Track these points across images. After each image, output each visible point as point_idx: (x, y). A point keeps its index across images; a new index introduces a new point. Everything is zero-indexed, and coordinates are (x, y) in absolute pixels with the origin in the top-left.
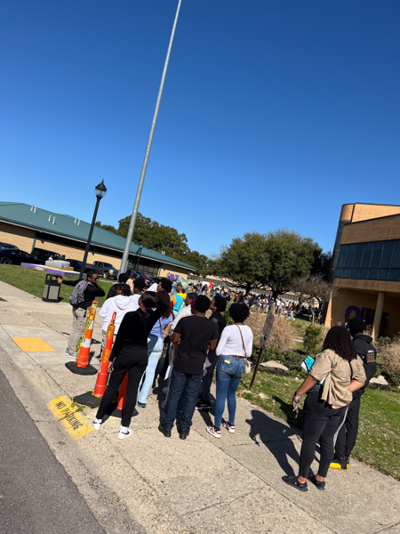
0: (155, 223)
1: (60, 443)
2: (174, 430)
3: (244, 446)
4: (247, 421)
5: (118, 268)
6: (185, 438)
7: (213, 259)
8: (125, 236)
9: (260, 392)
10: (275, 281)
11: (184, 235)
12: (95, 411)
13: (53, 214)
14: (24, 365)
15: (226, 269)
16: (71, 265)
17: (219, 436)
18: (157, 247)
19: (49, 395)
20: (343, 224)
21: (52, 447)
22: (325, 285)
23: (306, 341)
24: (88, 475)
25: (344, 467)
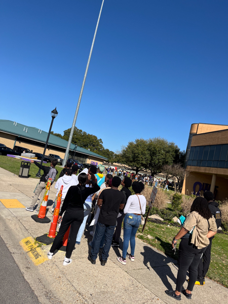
0: (85, 133)
1: (27, 268)
2: (98, 260)
3: (140, 270)
4: (141, 253)
5: (63, 158)
6: (104, 265)
7: (117, 154)
8: (68, 140)
9: (148, 234)
10: (153, 167)
11: (101, 140)
12: (50, 246)
13: (26, 127)
14: (6, 216)
15: (125, 159)
16: (36, 156)
17: (125, 263)
18: (85, 146)
19: (21, 236)
20: (192, 135)
21: (22, 270)
22: (182, 170)
23: (173, 203)
24: (44, 290)
25: (202, 284)
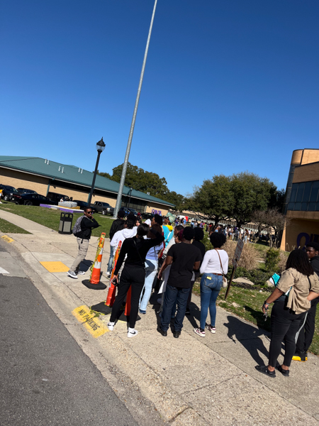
0: (141, 170)
1: (85, 340)
2: (169, 331)
3: (224, 344)
4: (225, 324)
5: (113, 206)
6: (178, 337)
7: (188, 197)
8: (119, 181)
9: (233, 302)
10: (239, 214)
11: (164, 179)
12: (109, 317)
13: (62, 165)
14: (51, 282)
15: (199, 205)
16: (78, 205)
17: (204, 335)
18: (143, 189)
19: (73, 305)
20: (294, 166)
21: (80, 343)
22: (280, 216)
23: (267, 262)
24: (108, 364)
25: (303, 359)
